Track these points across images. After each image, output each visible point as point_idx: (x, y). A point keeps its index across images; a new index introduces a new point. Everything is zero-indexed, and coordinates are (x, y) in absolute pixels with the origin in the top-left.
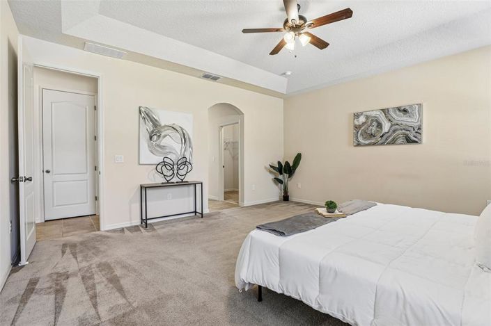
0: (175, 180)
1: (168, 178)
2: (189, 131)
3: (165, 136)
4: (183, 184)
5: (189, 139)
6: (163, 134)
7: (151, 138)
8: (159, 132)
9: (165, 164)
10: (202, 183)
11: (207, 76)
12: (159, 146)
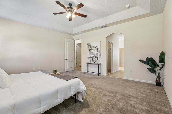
0: (93, 62)
1: (91, 62)
2: (99, 47)
3: (93, 50)
4: (95, 64)
5: (99, 50)
6: (92, 49)
7: (89, 50)
8: (91, 49)
9: (91, 58)
10: (101, 64)
11: (102, 27)
12: (91, 52)
